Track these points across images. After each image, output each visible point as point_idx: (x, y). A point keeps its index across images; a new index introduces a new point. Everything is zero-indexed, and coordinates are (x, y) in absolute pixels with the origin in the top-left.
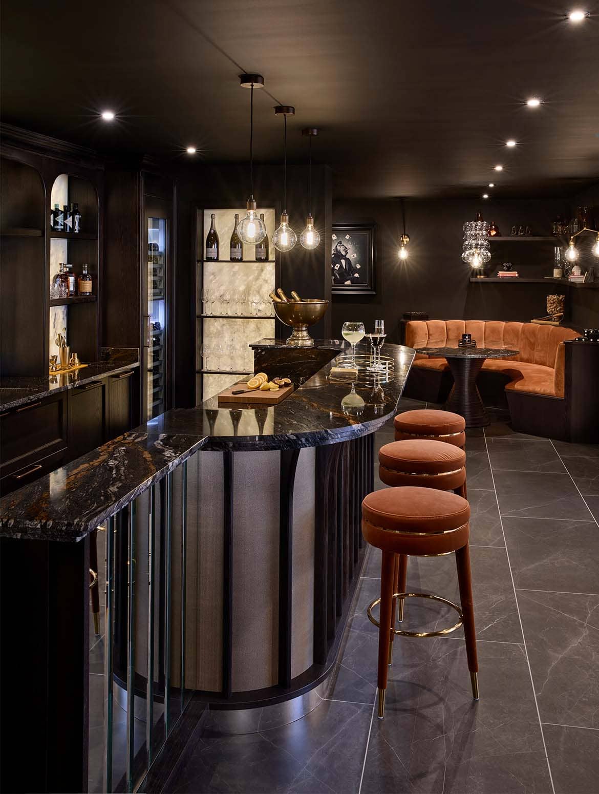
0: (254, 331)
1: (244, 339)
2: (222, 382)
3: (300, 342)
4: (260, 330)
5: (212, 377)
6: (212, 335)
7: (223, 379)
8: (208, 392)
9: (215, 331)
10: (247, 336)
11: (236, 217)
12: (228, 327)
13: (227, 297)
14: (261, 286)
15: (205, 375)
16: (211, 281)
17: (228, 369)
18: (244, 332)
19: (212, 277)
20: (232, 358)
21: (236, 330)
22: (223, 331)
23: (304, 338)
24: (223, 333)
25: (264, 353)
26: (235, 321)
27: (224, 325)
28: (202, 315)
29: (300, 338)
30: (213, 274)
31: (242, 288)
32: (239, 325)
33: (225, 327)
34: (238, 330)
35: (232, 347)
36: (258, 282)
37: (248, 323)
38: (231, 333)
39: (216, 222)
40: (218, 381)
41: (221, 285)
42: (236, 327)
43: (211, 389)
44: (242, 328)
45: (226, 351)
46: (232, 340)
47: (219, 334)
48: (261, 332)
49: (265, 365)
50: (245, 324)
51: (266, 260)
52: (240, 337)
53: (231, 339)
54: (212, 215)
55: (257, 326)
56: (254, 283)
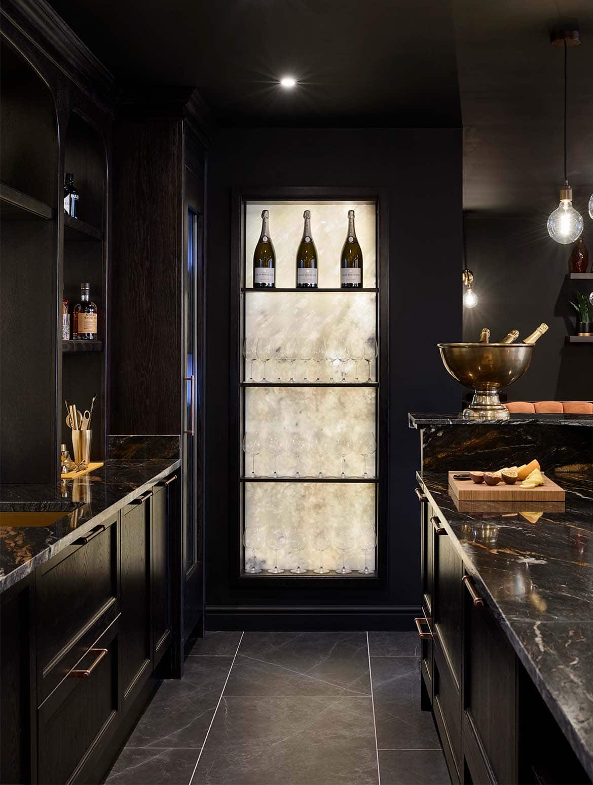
0: (334, 408)
1: (318, 423)
2: (279, 496)
3: (489, 413)
4: (344, 407)
5: (261, 488)
6: (261, 417)
7: (281, 491)
8: (254, 513)
9: (266, 409)
10: (323, 418)
11: (306, 215)
12: (289, 402)
13: (288, 351)
14: (347, 332)
15: (248, 484)
16: (260, 324)
17: (290, 474)
18: (317, 410)
19: (260, 318)
20: (297, 455)
21: (303, 407)
22: (280, 409)
23: (494, 407)
24: (281, 414)
25: (440, 434)
26: (301, 393)
27: (281, 399)
28: (244, 382)
29: (488, 407)
30: (262, 313)
31: (314, 336)
32: (310, 399)
33: (283, 403)
34: (307, 408)
35: (297, 437)
36: (341, 325)
37: (324, 395)
38: (295, 413)
39: (270, 222)
40: (272, 496)
41: (277, 332)
42: (302, 402)
43: (259, 509)
44: (314, 403)
45: (285, 444)
46: (297, 424)
47: (274, 414)
48: (346, 411)
49: (444, 455)
50: (319, 397)
51: (359, 288)
52: (309, 418)
53: (294, 424)
54: (264, 212)
55: (339, 400)
56: (333, 327)
